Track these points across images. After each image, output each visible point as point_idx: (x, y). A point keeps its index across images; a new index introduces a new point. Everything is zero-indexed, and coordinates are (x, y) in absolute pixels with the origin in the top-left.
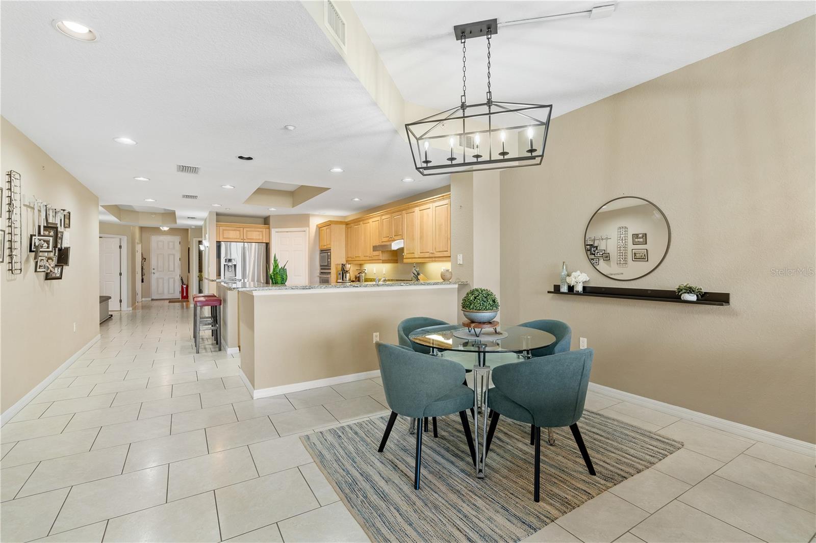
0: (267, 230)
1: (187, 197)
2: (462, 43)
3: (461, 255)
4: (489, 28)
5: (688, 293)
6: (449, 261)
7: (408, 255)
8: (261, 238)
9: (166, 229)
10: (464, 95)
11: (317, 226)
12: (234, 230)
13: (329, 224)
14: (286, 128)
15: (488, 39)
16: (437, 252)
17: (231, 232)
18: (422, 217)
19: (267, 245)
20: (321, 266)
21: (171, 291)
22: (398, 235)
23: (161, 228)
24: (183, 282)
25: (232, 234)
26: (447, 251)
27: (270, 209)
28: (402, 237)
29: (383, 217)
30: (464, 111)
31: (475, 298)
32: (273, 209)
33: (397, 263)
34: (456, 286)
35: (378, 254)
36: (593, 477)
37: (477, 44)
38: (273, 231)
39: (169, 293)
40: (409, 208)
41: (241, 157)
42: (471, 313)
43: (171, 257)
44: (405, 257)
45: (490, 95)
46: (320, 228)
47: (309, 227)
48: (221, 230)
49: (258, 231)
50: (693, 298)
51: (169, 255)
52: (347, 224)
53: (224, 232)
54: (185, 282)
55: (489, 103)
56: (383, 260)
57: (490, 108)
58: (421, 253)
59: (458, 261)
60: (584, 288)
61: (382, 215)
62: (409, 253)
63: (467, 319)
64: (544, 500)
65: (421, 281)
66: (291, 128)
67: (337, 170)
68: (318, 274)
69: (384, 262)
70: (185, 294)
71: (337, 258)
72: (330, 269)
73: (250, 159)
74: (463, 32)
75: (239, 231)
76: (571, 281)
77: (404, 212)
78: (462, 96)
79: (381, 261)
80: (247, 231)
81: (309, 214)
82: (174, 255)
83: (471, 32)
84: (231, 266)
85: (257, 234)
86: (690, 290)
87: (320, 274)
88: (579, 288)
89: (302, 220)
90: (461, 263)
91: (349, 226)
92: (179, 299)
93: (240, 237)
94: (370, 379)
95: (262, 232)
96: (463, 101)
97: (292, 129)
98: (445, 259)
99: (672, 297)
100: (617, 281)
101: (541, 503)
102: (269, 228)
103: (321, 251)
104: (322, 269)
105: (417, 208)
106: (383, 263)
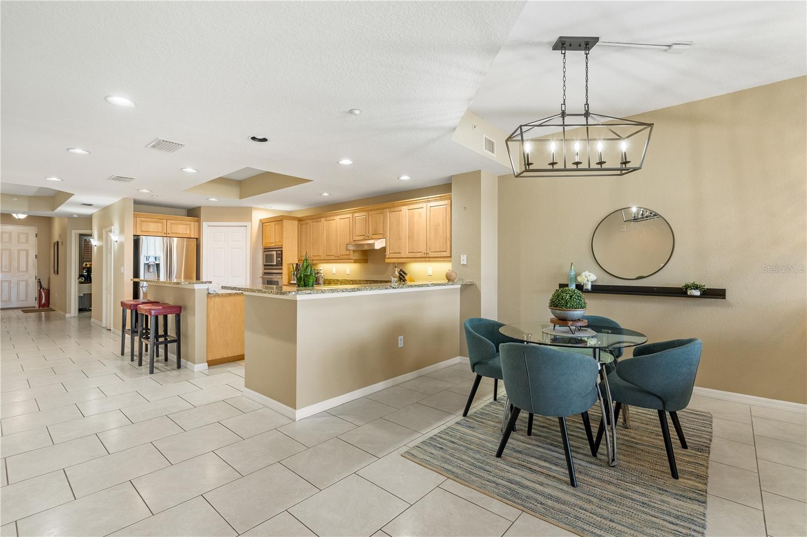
0: (197, 223)
1: (119, 178)
2: (562, 54)
3: (465, 256)
4: (586, 44)
5: (694, 289)
6: (450, 261)
7: (391, 255)
8: (189, 232)
9: (22, 216)
10: (564, 104)
11: (260, 220)
12: (156, 222)
13: (279, 220)
14: (351, 112)
15: (587, 54)
16: (432, 252)
17: (151, 224)
18: (411, 218)
19: (198, 240)
20: (265, 265)
21: (22, 297)
22: (377, 234)
23: (15, 215)
24: (41, 287)
25: (152, 227)
26: (445, 251)
27: (210, 199)
28: (384, 236)
29: (356, 215)
30: (563, 119)
31: (571, 296)
32: (213, 199)
33: (367, 263)
34: (459, 286)
35: (348, 254)
36: (687, 450)
37: (575, 57)
38: (205, 225)
39: (18, 300)
40: (394, 207)
41: (253, 138)
42: (566, 312)
43: (23, 254)
44: (387, 257)
45: (588, 107)
46: (263, 223)
47: (251, 222)
48: (138, 222)
49: (186, 225)
50: (697, 293)
51: (19, 251)
52: (300, 220)
53: (142, 223)
54: (45, 285)
55: (587, 114)
56: (354, 260)
57: (587, 119)
58: (409, 253)
59: (462, 260)
60: (592, 286)
61: (355, 212)
62: (393, 253)
63: (554, 317)
64: (681, 477)
65: (409, 283)
66: (357, 112)
67: (346, 162)
68: (261, 275)
69: (356, 261)
70: (43, 301)
71: (291, 258)
72: (281, 269)
73: (264, 140)
74: (563, 44)
75: (162, 223)
76: (580, 280)
77: (387, 210)
78: (562, 104)
79: (353, 261)
80: (172, 224)
81: (251, 207)
82: (27, 251)
83: (570, 45)
84: (153, 265)
85: (185, 227)
86: (696, 287)
87: (263, 275)
88: (589, 287)
89: (244, 214)
90: (466, 264)
91: (302, 222)
92: (34, 307)
93: (163, 230)
94: (397, 385)
95: (190, 225)
96: (563, 109)
97: (358, 114)
98: (443, 259)
99: (680, 293)
100: (624, 280)
101: (680, 480)
102: (199, 222)
103: (265, 249)
104: (265, 269)
105: (404, 207)
106: (355, 263)
